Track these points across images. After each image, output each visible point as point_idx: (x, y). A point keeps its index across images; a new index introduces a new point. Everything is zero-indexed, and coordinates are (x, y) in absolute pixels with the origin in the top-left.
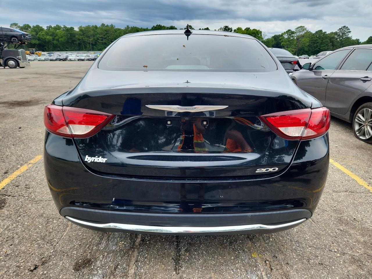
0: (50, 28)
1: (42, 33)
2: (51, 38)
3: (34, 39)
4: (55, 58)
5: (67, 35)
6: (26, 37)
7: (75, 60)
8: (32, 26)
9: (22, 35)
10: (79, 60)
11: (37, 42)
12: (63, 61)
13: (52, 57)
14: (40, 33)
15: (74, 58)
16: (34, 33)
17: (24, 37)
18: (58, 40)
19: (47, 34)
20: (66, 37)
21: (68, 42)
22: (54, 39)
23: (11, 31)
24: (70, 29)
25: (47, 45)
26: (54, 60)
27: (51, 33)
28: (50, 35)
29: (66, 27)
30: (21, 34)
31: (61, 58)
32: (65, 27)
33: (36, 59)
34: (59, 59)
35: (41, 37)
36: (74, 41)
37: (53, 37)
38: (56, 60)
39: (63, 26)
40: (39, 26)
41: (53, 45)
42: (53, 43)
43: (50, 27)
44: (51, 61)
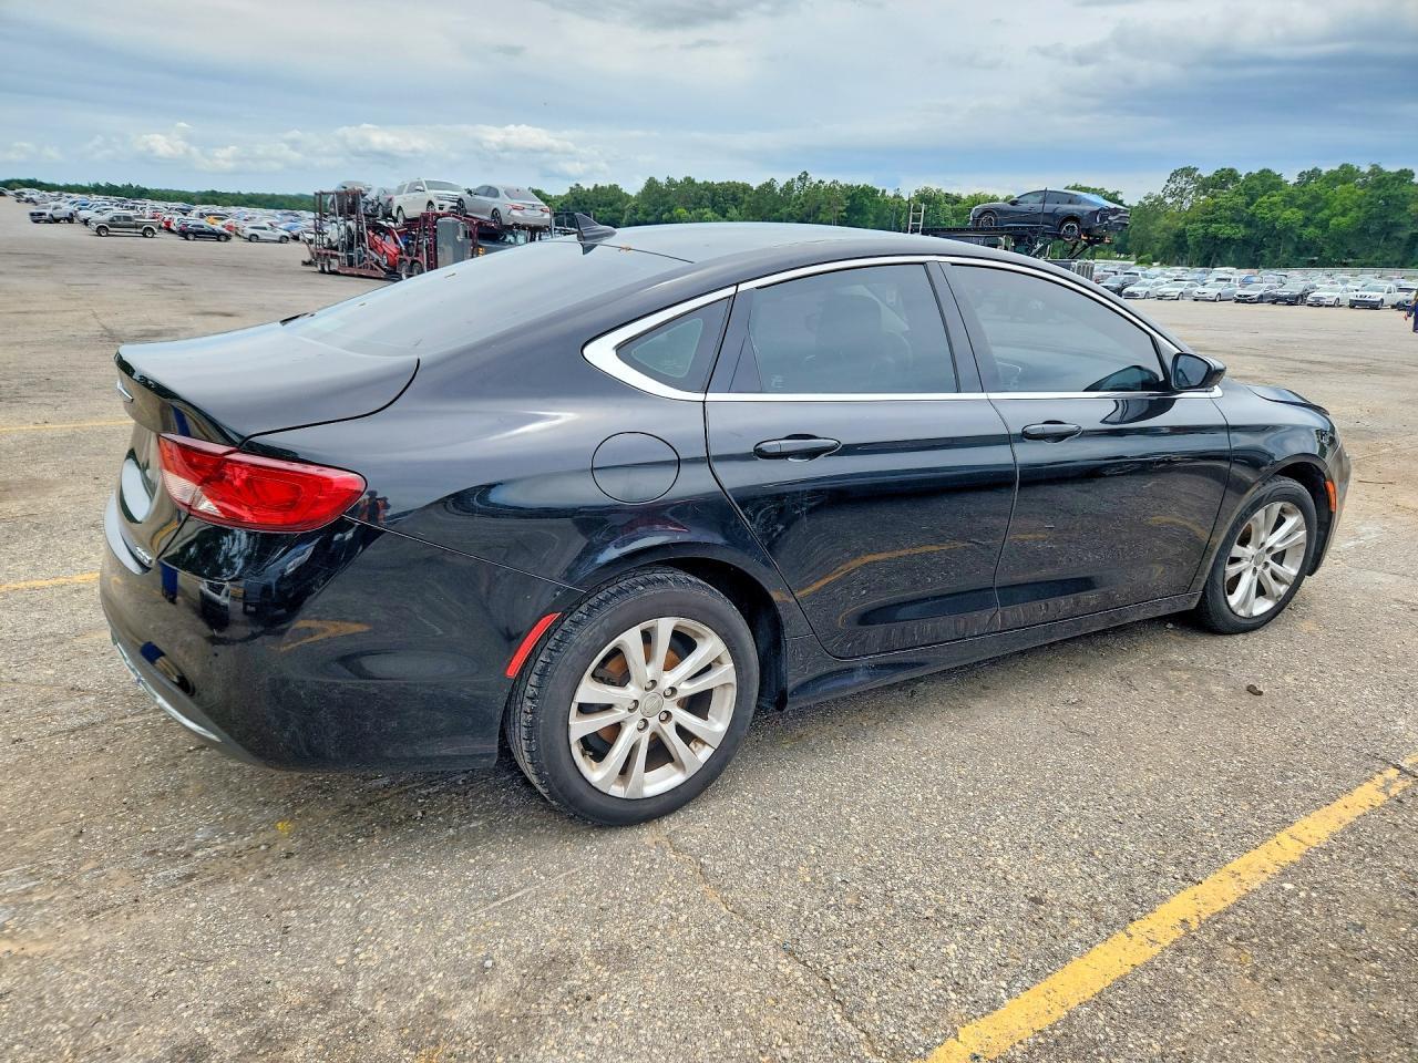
0: (1310, 178)
1: (1271, 199)
2: (1300, 214)
3: (1233, 220)
4: (1256, 294)
5: (1370, 203)
6: (1110, 218)
7: (1337, 304)
8: (1242, 172)
9: (1097, 212)
10: (1353, 305)
11: (1240, 232)
12: (1290, 304)
13: (1249, 286)
14: (1265, 198)
15: (1338, 295)
16: (1240, 200)
17: (1103, 218)
18: (1324, 225)
19: (1290, 201)
20: (1363, 210)
21: (1363, 231)
22: (1307, 222)
23: (1070, 202)
24: (1394, 179)
25: (1272, 245)
26: (1252, 301)
27: (1306, 198)
28: (1299, 207)
29: (1381, 171)
30: (1097, 208)
31: (1285, 292)
32: (1376, 170)
33: (1189, 294)
34: (1273, 296)
35: (1263, 213)
36: (1397, 225)
37: (1308, 213)
38: (1261, 299)
39: (1366, 169)
40: (1269, 171)
41: (1298, 242)
42: (1300, 237)
43: (1315, 173)
44: (1238, 301)
